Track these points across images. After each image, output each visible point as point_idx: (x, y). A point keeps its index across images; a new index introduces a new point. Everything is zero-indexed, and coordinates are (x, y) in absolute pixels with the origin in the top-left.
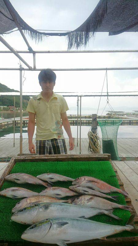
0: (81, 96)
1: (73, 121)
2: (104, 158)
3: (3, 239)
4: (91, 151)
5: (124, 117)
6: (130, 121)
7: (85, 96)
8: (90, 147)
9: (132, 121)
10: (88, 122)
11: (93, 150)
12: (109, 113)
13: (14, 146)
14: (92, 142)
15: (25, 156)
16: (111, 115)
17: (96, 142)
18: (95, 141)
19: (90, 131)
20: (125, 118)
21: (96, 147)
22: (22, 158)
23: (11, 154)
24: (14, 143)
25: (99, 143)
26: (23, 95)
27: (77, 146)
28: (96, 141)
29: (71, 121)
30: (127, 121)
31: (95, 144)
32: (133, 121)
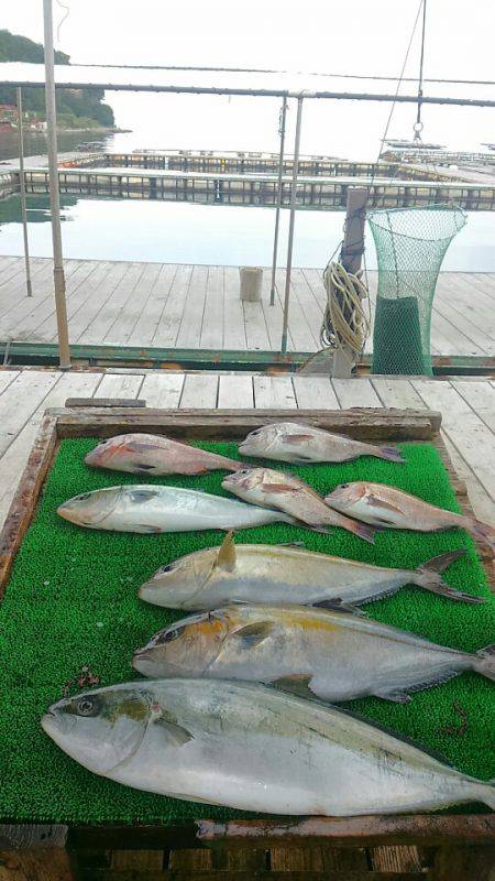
0: (300, 97)
1: (252, 183)
2: (413, 428)
3: (51, 815)
4: (329, 339)
5: (450, 174)
6: (470, 191)
7: (319, 96)
8: (328, 326)
9: (480, 190)
10: (308, 188)
11: (340, 339)
12: (391, 148)
13: (30, 295)
14: (337, 307)
15: (100, 410)
16: (399, 160)
17: (353, 305)
18: (352, 302)
19: (336, 260)
20: (454, 179)
21: (352, 327)
22: (86, 421)
23: (22, 327)
24: (29, 282)
25: (366, 309)
26: (56, 81)
27: (272, 304)
28: (355, 302)
29: (244, 181)
30: (458, 193)
31: (348, 315)
32: (483, 193)
